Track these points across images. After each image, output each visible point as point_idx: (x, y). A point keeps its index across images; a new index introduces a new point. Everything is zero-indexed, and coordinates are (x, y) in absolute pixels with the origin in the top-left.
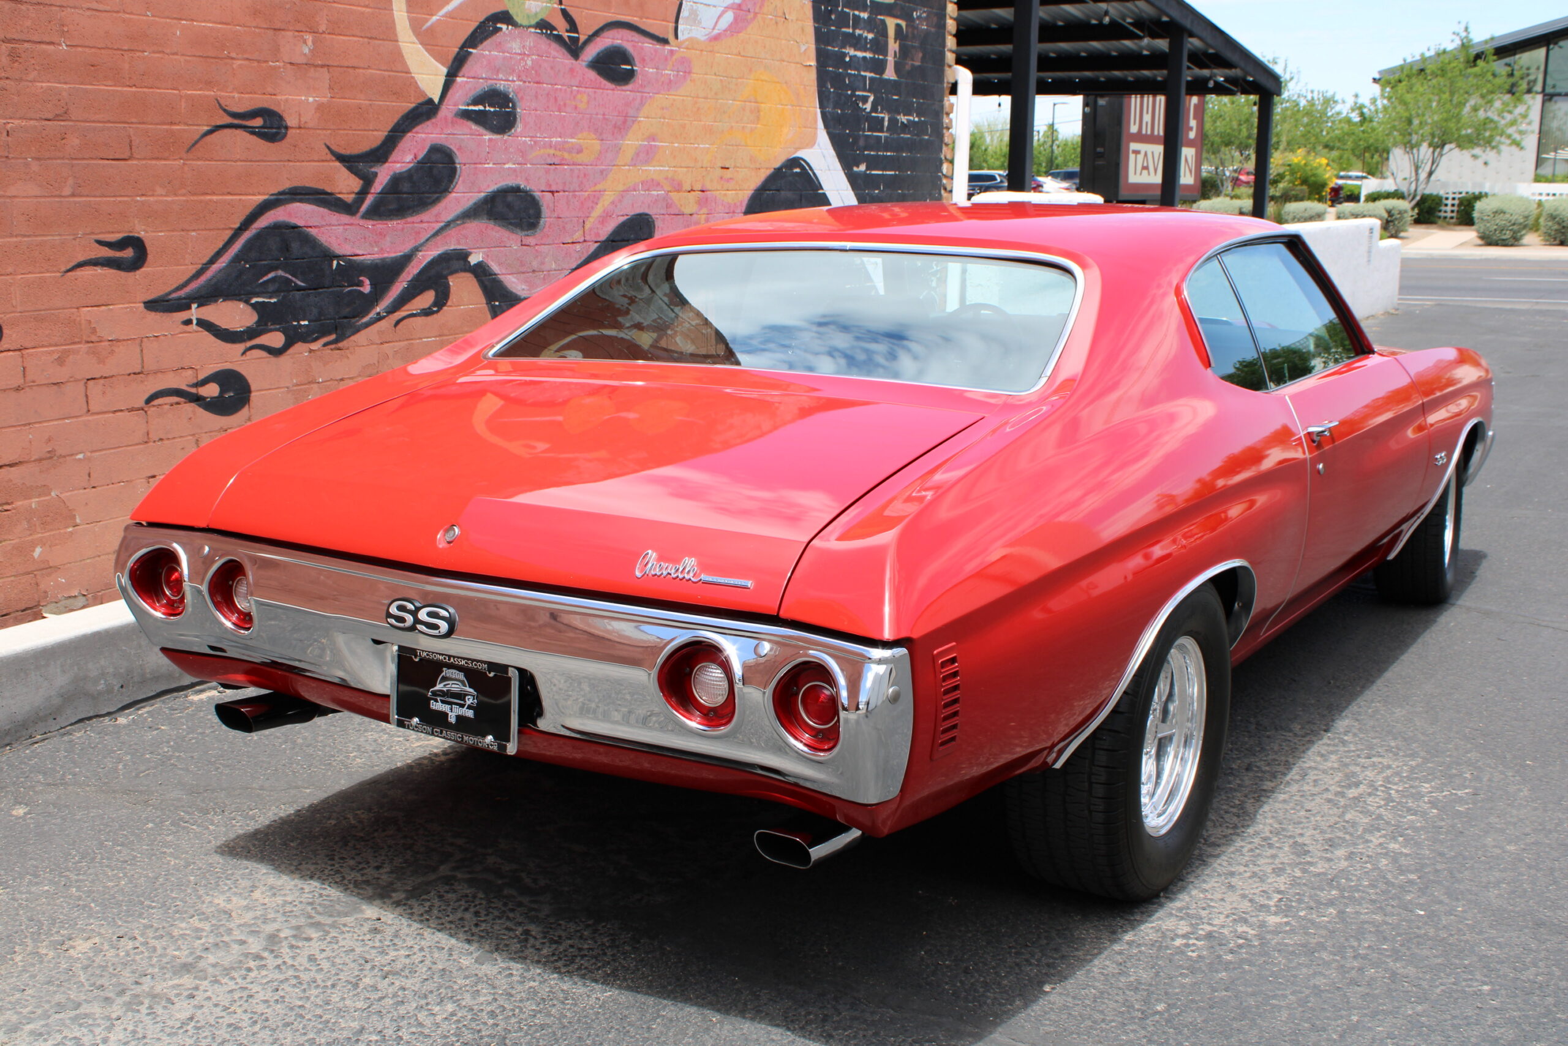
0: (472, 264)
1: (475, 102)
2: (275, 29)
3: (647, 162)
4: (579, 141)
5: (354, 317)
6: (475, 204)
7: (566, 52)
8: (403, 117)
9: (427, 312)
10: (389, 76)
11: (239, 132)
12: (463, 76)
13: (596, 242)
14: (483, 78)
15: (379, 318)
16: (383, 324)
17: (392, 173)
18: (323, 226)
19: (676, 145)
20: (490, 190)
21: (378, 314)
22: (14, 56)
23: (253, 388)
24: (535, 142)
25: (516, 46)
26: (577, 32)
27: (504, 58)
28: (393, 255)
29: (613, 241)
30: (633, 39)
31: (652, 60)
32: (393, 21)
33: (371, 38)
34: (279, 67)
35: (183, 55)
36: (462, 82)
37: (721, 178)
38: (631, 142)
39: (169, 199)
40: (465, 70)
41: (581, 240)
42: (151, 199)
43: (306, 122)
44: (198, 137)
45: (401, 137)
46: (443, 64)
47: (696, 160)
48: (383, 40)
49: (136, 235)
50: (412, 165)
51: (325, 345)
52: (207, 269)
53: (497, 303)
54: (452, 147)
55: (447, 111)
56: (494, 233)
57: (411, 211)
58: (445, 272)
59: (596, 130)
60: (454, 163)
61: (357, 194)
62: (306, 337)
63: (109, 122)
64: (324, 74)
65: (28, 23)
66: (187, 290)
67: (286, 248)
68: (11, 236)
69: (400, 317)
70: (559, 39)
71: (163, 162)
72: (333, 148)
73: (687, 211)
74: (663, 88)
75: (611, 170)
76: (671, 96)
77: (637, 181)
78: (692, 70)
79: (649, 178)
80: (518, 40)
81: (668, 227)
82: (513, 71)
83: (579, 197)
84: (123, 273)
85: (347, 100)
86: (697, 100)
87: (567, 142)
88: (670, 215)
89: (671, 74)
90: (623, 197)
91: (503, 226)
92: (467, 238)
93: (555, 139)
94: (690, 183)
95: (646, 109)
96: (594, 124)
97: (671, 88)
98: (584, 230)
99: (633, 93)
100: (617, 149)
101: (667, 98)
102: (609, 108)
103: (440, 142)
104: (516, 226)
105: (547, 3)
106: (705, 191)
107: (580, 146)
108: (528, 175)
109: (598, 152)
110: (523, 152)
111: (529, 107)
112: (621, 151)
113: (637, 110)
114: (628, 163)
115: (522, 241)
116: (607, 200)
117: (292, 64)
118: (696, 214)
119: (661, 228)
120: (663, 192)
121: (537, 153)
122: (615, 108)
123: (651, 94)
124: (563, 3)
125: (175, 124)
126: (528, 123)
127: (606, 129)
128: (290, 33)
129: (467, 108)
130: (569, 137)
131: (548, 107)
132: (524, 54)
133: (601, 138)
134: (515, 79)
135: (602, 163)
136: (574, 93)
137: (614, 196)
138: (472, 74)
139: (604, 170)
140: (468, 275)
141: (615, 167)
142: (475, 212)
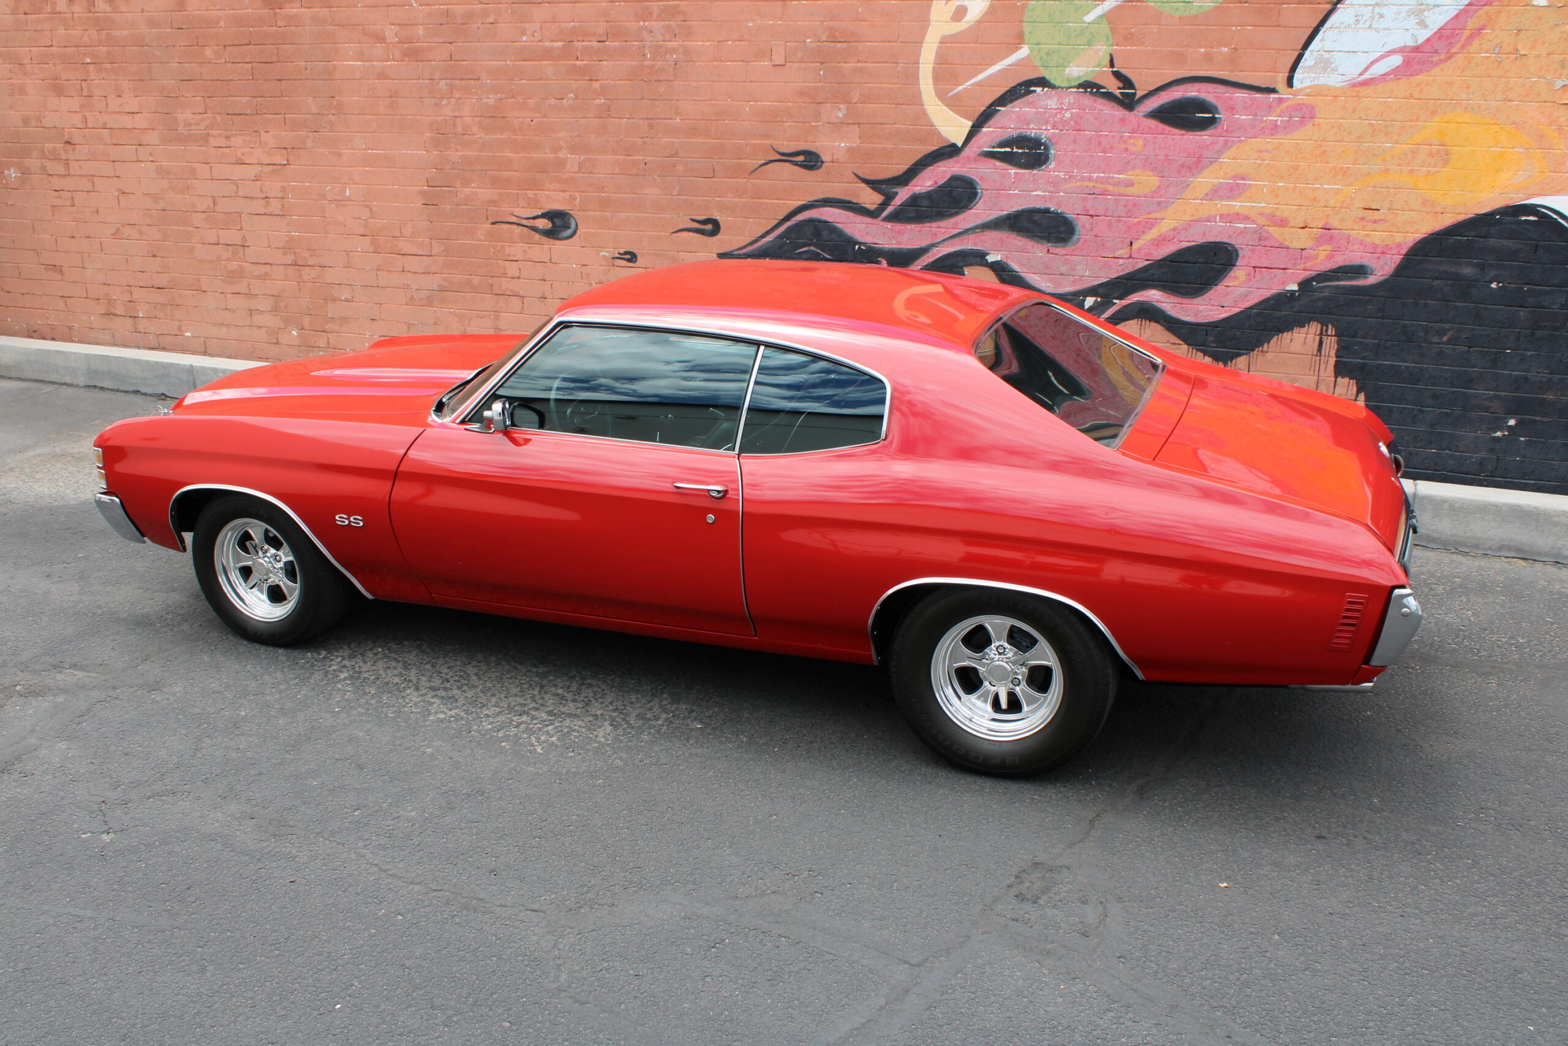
0: (989, 261)
1: (1001, 145)
2: (818, 103)
3: (1229, 198)
4: (1128, 177)
6: (996, 219)
7: (1113, 104)
8: (925, 156)
10: (914, 129)
11: (787, 164)
12: (989, 127)
14: (1011, 128)
17: (911, 193)
18: (847, 223)
19: (1280, 184)
20: (1014, 210)
22: (651, 126)
25: (1052, 103)
26: (1134, 88)
27: (1037, 113)
28: (909, 247)
29: (1171, 261)
30: (1216, 90)
31: (1245, 108)
32: (920, 92)
33: (898, 104)
34: (819, 126)
35: (750, 121)
36: (987, 131)
37: (1363, 219)
38: (1206, 180)
39: (736, 200)
40: (990, 123)
41: (1128, 256)
42: (725, 199)
43: (837, 159)
44: (756, 167)
45: (922, 170)
46: (968, 119)
47: (1315, 199)
48: (909, 105)
49: (714, 218)
50: (931, 188)
52: (760, 240)
54: (973, 177)
55: (971, 151)
56: (1016, 242)
57: (929, 219)
58: (961, 264)
59: (1153, 169)
60: (976, 189)
61: (879, 205)
63: (701, 158)
64: (856, 130)
65: (659, 110)
66: (745, 251)
67: (817, 233)
68: (645, 213)
70: (1109, 96)
71: (734, 180)
72: (860, 175)
73: (1296, 245)
74: (1264, 133)
75: (1174, 202)
76: (1276, 141)
77: (1212, 213)
78: (1317, 116)
79: (1232, 212)
80: (1055, 99)
81: (1260, 257)
82: (1047, 122)
83: (1126, 222)
84: (705, 237)
85: (874, 145)
86: (1323, 143)
87: (1112, 177)
88: (1265, 246)
89: (1277, 120)
90: (1190, 226)
91: (1028, 237)
92: (985, 243)
93: (1096, 175)
94: (1305, 220)
95: (1233, 151)
96: (1151, 163)
97: (1277, 132)
98: (1131, 249)
99: (1214, 138)
100: (1184, 185)
101: (1269, 142)
102: (1174, 150)
103: (962, 174)
104: (1043, 238)
105: (1095, 67)
106: (1329, 229)
107: (1130, 180)
108: (1060, 201)
109: (1156, 187)
110: (1056, 184)
111: (1065, 149)
112: (1191, 186)
113: (1218, 152)
114: (1200, 197)
115: (1048, 250)
116: (1165, 227)
117: (828, 123)
118: (1311, 249)
119: (1249, 257)
120: (1255, 226)
121: (1073, 185)
122: (1184, 150)
123: (1243, 139)
124: (1116, 64)
125: (743, 159)
126: (1063, 161)
127: (1169, 169)
128: (828, 105)
129: (992, 150)
130: (1115, 173)
131: (1089, 149)
132: (1062, 109)
133: (1161, 175)
134: (1049, 128)
135: (1161, 196)
136: (1125, 138)
137: (1177, 224)
138: (999, 126)
139: (1164, 202)
140: (984, 269)
141: (1180, 201)
142: (995, 225)
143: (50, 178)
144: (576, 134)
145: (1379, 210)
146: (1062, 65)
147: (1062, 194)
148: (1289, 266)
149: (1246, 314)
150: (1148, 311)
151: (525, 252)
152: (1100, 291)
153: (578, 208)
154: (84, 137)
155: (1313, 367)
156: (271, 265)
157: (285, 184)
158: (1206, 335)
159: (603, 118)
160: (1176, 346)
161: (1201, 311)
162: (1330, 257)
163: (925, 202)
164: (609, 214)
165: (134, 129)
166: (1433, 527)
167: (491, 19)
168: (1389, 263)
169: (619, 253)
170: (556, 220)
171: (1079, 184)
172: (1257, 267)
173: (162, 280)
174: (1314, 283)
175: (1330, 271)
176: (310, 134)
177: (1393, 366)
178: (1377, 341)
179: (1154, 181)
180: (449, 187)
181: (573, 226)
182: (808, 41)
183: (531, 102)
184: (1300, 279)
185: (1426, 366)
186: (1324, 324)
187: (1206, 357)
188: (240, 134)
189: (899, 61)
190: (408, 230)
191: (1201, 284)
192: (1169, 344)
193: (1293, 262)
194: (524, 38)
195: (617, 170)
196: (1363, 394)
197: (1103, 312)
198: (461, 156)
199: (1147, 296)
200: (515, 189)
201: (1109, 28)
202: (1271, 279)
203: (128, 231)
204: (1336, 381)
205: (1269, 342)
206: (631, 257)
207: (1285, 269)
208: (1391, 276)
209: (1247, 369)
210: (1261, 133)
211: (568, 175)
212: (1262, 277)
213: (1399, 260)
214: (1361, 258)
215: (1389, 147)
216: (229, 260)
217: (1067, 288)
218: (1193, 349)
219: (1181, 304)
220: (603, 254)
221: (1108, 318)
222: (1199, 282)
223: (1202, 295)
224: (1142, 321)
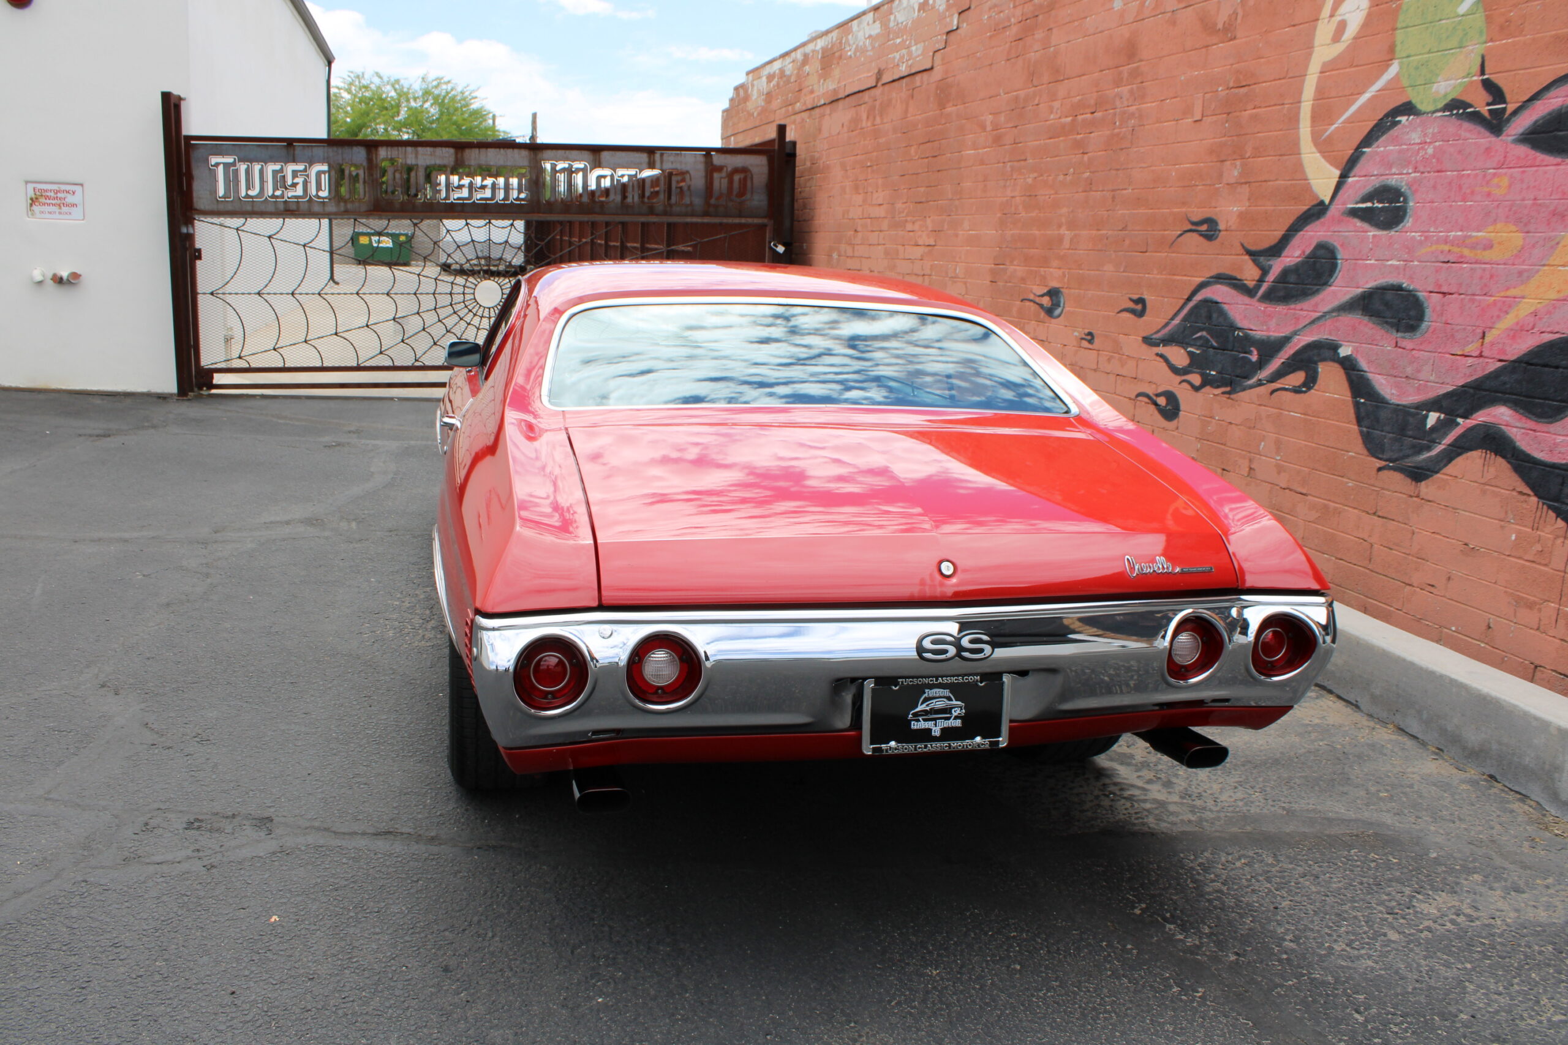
0: (1341, 356)
1: (1363, 201)
2: (1222, 161)
4: (1488, 235)
5: (1244, 378)
6: (1352, 298)
7: (1479, 128)
8: (1298, 217)
9: (1296, 390)
10: (1291, 184)
11: (1195, 235)
12: (1354, 176)
13: (1500, 361)
14: (1374, 177)
15: (1260, 383)
16: (1261, 390)
17: (1283, 266)
18: (1231, 303)
20: (1368, 286)
21: (1260, 380)
22: (1114, 198)
23: (1182, 407)
24: (1426, 237)
25: (1416, 136)
26: (1504, 102)
27: (1400, 152)
28: (1275, 335)
29: (1527, 364)
32: (1299, 139)
33: (1281, 155)
34: (1220, 188)
35: (1174, 187)
36: (1353, 181)
39: (1158, 277)
40: (1356, 170)
41: (1476, 353)
42: (1152, 276)
43: (1230, 227)
44: (1174, 239)
45: (1294, 236)
46: (1337, 167)
48: (1289, 154)
49: (1143, 296)
50: (1299, 259)
51: (1223, 393)
52: (1168, 325)
53: (1362, 401)
54: (1335, 244)
55: (1336, 209)
56: (1367, 330)
57: (1294, 299)
58: (1315, 358)
59: (1518, 222)
60: (1336, 259)
61: (1257, 281)
62: (1213, 383)
63: (1140, 230)
64: (1246, 190)
65: (1119, 180)
66: (1161, 335)
67: (1210, 317)
68: (1103, 291)
69: (1273, 388)
70: (1476, 117)
71: (1159, 254)
72: (1245, 245)
75: (1538, 271)
80: (1419, 129)
82: (1409, 163)
83: (1480, 301)
84: (1136, 318)
85: (1258, 208)
87: (1470, 237)
90: (1555, 308)
91: (1378, 324)
92: (1339, 331)
93: (1453, 233)
96: (1515, 213)
98: (1482, 344)
100: (1553, 243)
102: (1545, 190)
103: (1325, 240)
104: (1392, 325)
105: (1464, 78)
107: (1490, 240)
108: (1413, 273)
109: (1519, 248)
110: (1411, 248)
111: (1424, 199)
112: (1560, 245)
115: (1397, 343)
116: (1522, 311)
117: (1228, 184)
121: (1428, 250)
122: (1557, 189)
124: (1486, 72)
125: (1167, 230)
126: (1420, 217)
127: (1537, 219)
128: (1228, 163)
129: (1355, 206)
130: (1473, 230)
131: (1449, 197)
132: (1426, 143)
133: (1526, 230)
134: (1410, 171)
135: (1524, 261)
136: (1488, 177)
137: (1539, 306)
138: (1363, 173)
139: (1525, 271)
140: (1336, 365)
141: (1546, 268)
142: (1350, 306)
144: (1071, 209)
146: (1429, 82)
147: (1416, 263)
150: (1494, 438)
151: (1034, 330)
152: (1445, 404)
153: (1066, 286)
154: (862, 225)
157: (932, 263)
158: (1563, 484)
159: (1087, 191)
160: (1525, 497)
161: (1558, 444)
163: (1292, 278)
164: (1083, 292)
165: (880, 217)
167: (1036, 102)
169: (1084, 334)
170: (1053, 298)
171: (1434, 247)
176: (947, 218)
179: (1518, 239)
180: (1003, 265)
181: (1062, 305)
182: (1220, 89)
183: (1050, 178)
187: (1559, 519)
188: (918, 220)
189: (1286, 102)
191: (1561, 401)
192: (1515, 493)
194: (1052, 116)
195: (1090, 246)
197: (1445, 434)
198: (1012, 235)
199: (1494, 416)
200: (1034, 267)
201: (1483, 18)
206: (1090, 337)
211: (1063, 252)
217: (1410, 398)
218: (1543, 504)
219: (1534, 431)
220: (1076, 334)
221: (1449, 445)
222: (1559, 398)
223: (1562, 419)
224: (1486, 453)
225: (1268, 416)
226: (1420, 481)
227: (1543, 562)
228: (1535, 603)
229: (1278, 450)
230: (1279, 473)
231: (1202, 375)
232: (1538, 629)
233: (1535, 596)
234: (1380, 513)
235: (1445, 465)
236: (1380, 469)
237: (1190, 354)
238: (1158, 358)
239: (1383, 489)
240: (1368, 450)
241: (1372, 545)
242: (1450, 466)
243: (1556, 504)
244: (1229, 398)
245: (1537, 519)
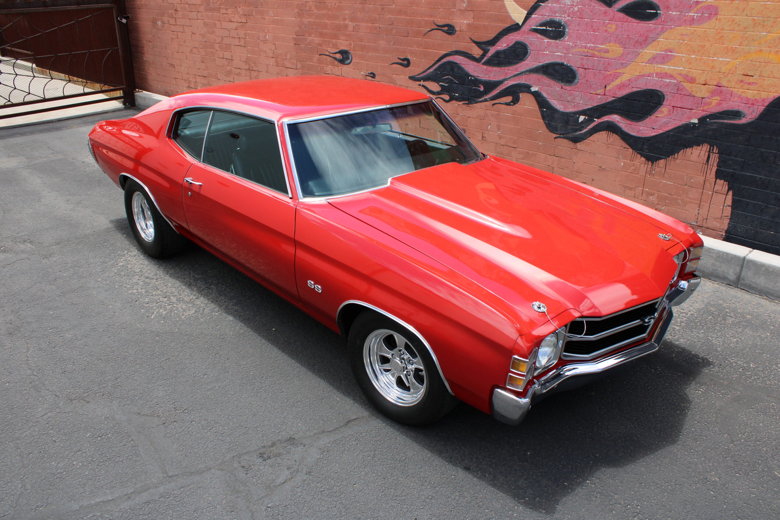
0: (532, 91)
1: (541, 25)
3: (662, 63)
4: (606, 47)
5: (476, 98)
6: (537, 67)
7: (600, 3)
8: (503, 30)
9: (508, 104)
10: (499, 14)
11: (440, 31)
12: (535, 15)
14: (547, 16)
15: (486, 100)
16: (487, 103)
17: (496, 50)
18: (466, 65)
19: (693, 56)
20: (546, 62)
21: (486, 99)
22: (382, 9)
24: (575, 45)
25: (568, 2)
27: (560, 7)
28: (494, 80)
29: (627, 99)
31: (676, 7)
34: (455, 11)
35: (424, 7)
36: (534, 17)
37: (742, 81)
38: (649, 51)
39: (417, 49)
40: (536, 12)
41: (603, 94)
42: (412, 48)
43: (462, 29)
44: (426, 32)
45: (502, 37)
46: (525, 10)
47: (713, 67)
48: (497, 1)
49: (408, 58)
50: (506, 48)
51: (463, 104)
52: (426, 71)
53: (545, 110)
54: (526, 43)
55: (526, 28)
56: (546, 81)
57: (504, 65)
58: (518, 91)
59: (620, 43)
60: (527, 49)
61: (481, 55)
62: (457, 99)
63: (403, 26)
64: (471, 14)
65: (386, 1)
66: (420, 76)
67: (452, 69)
68: (379, 53)
69: (494, 103)
71: (416, 38)
72: (472, 39)
73: (699, 95)
74: (686, 23)
75: (630, 64)
76: (692, 29)
77: (652, 72)
78: (719, 13)
79: (663, 72)
81: (677, 101)
82: (565, 13)
83: (603, 74)
84: (404, 68)
85: (480, 23)
86: (722, 31)
87: (598, 47)
88: (681, 94)
89: (694, 15)
90: (638, 79)
91: (552, 79)
92: (530, 80)
93: (589, 45)
94: (706, 80)
95: (666, 34)
96: (619, 40)
97: (694, 23)
98: (605, 90)
99: (656, 26)
100: (637, 54)
101: (688, 29)
102: (633, 32)
103: (521, 41)
104: (559, 80)
106: (720, 87)
107: (607, 49)
108: (570, 59)
109: (621, 54)
110: (568, 49)
111: (574, 29)
112: (640, 55)
113: (658, 34)
114: (645, 61)
115: (562, 87)
116: (624, 78)
117: (459, 10)
118: (708, 98)
119: (671, 100)
120: (676, 81)
121: (576, 50)
122: (638, 32)
123: (673, 27)
125: (421, 28)
126: (572, 36)
127: (629, 43)
129: (536, 28)
130: (599, 44)
131: (586, 30)
132: (574, 5)
133: (624, 47)
134: (566, 16)
135: (623, 59)
136: (606, 24)
137: (631, 77)
138: (540, 14)
139: (625, 63)
140: (529, 95)
141: (634, 63)
142: (536, 70)
143: (171, 26)
144: (352, 12)
145: (753, 76)
147: (570, 55)
148: (694, 108)
149: (666, 135)
150: (612, 127)
151: (332, 70)
152: (587, 112)
153: (352, 50)
154: (181, 8)
155: (703, 171)
156: (241, 69)
157: (246, 32)
158: (643, 145)
159: (363, 4)
160: (626, 149)
161: (641, 130)
162: (719, 104)
163: (502, 56)
164: (365, 53)
165: (196, 4)
166: (753, 280)
168: (756, 111)
169: (368, 73)
170: (344, 55)
171: (580, 50)
172: (675, 107)
173: (205, 73)
174: (708, 120)
175: (718, 113)
176: (254, 9)
177: (752, 176)
178: (744, 160)
179: (620, 50)
180: (304, 36)
181: (350, 58)
184: (699, 117)
185: (772, 179)
186: (712, 145)
187: (642, 158)
188: (231, 8)
190: (288, 56)
191: (642, 114)
192: (622, 148)
193: (697, 105)
195: (368, 31)
196: (731, 191)
197: (588, 125)
198: (309, 22)
199: (612, 118)
200: (328, 39)
202: (683, 114)
203: (194, 50)
204: (716, 181)
205: (678, 154)
206: (373, 75)
207: (691, 109)
208: (756, 119)
209: (664, 168)
210: (684, 23)
211: (349, 32)
212: (677, 113)
213: (762, 110)
214: (738, 106)
215: (764, 35)
216: (227, 66)
217: (570, 110)
218: (635, 152)
219: (630, 125)
220: (362, 73)
221: (591, 129)
222: (641, 113)
223: (642, 121)
224: (608, 133)
225: (492, 115)
226: (577, 143)
227: (635, 173)
228: (633, 188)
229: (499, 129)
230: (500, 139)
231: (450, 96)
232: (634, 197)
233: (632, 185)
234: (557, 155)
235: (589, 137)
236: (555, 138)
237: (440, 85)
238: (420, 87)
239: (557, 146)
240: (549, 130)
241: (553, 168)
242: (591, 137)
243: (640, 152)
244: (467, 106)
245: (632, 158)
